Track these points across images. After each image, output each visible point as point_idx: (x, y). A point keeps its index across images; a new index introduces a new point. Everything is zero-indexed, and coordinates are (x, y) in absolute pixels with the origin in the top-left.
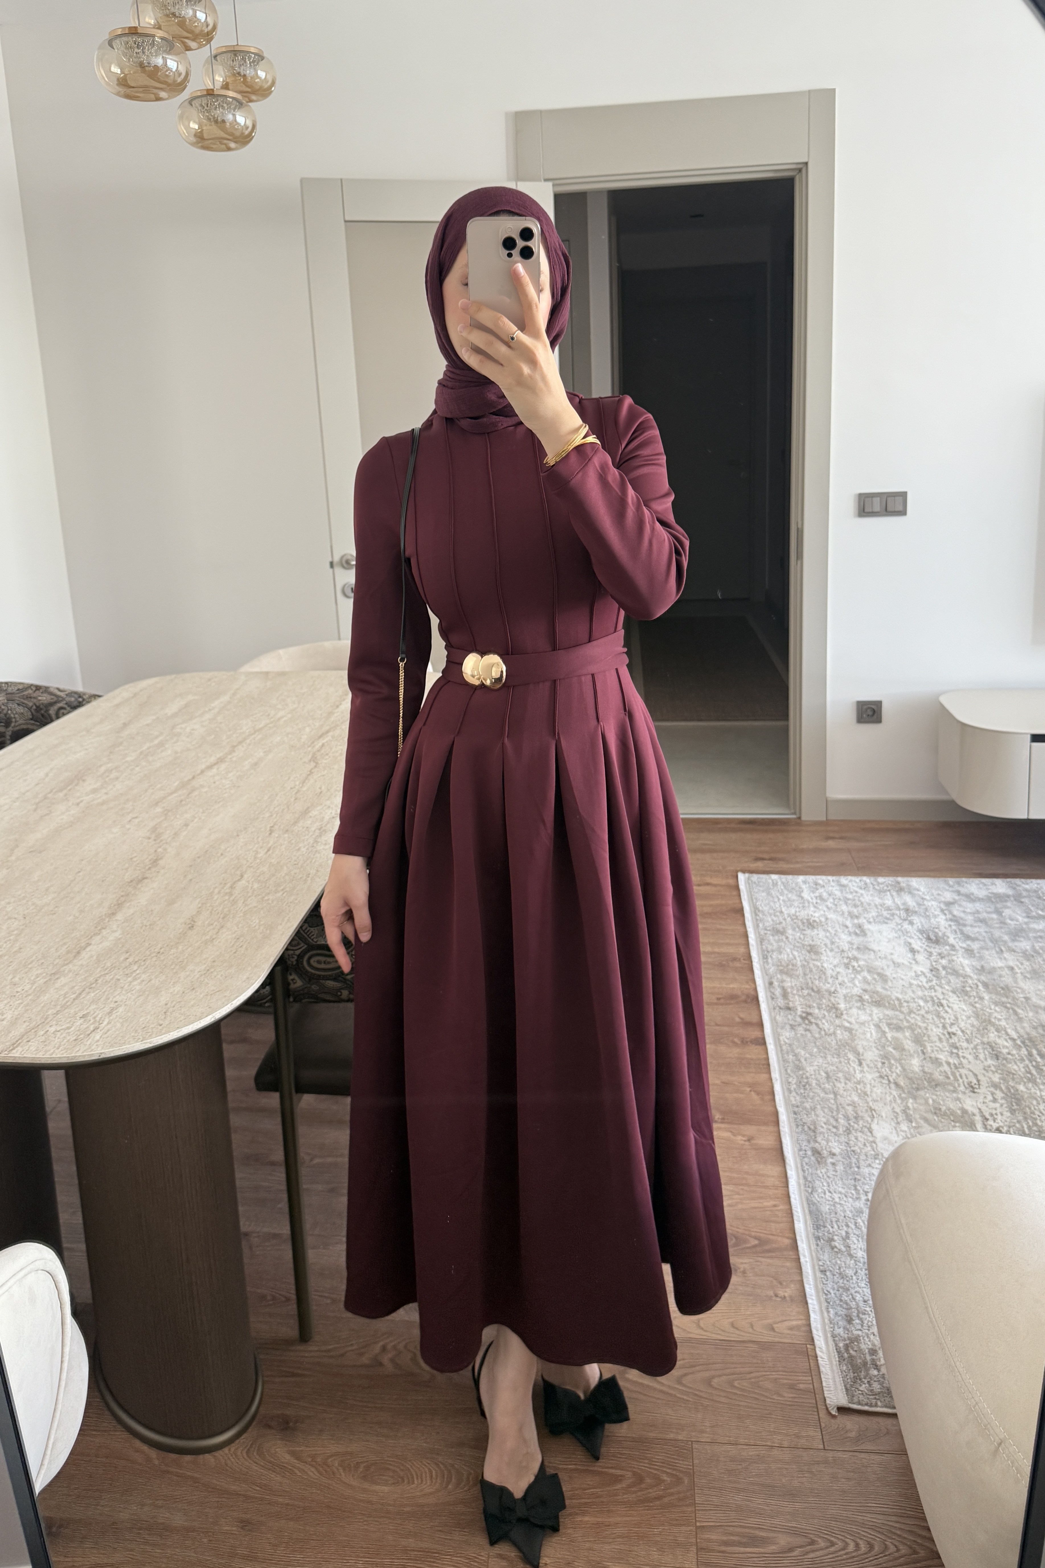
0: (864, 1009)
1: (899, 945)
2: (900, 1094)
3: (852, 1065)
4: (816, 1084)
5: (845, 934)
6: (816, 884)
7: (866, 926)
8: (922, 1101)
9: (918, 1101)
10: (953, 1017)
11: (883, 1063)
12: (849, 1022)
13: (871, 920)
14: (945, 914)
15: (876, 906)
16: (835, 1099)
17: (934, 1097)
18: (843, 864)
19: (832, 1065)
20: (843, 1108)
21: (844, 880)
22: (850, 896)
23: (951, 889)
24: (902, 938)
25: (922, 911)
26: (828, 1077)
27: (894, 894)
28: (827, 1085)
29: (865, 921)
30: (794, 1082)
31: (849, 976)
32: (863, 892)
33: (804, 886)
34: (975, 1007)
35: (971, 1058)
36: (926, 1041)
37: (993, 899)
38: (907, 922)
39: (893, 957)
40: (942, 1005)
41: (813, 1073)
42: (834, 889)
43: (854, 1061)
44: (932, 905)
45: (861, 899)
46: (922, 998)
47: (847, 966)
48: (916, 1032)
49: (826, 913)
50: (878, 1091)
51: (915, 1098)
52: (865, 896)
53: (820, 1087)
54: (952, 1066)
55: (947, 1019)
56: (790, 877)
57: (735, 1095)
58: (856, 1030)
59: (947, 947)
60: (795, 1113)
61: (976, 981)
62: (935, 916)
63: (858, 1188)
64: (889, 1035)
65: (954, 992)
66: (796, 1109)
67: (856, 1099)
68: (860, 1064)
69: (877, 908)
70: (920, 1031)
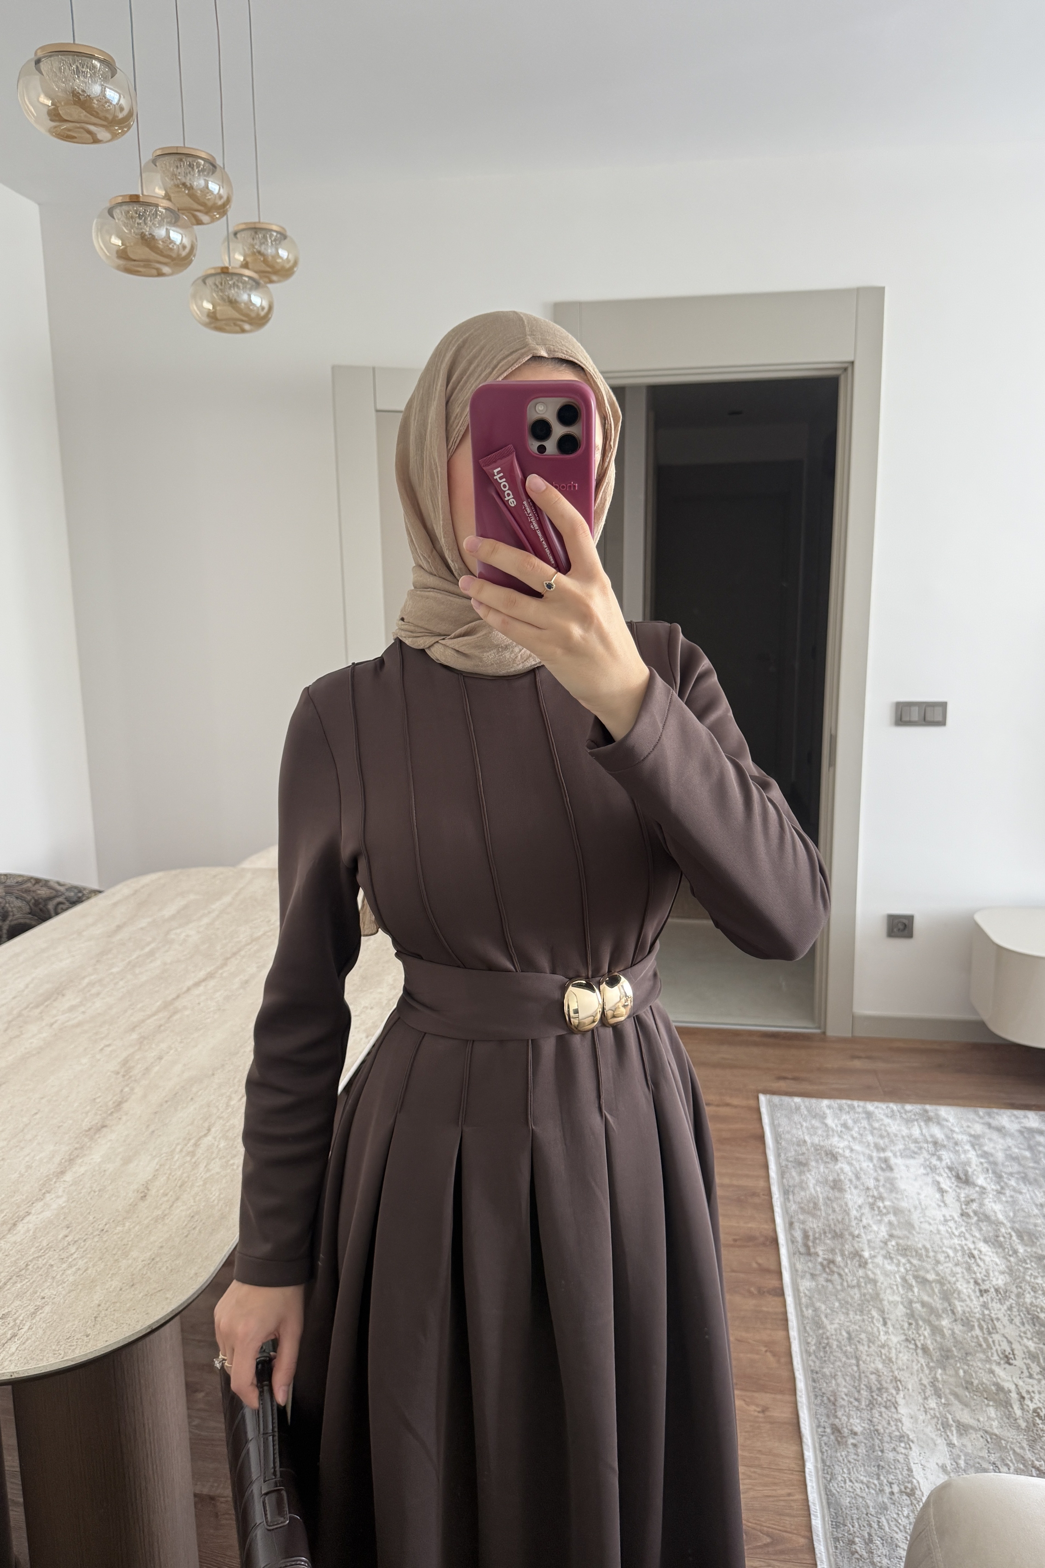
0: (890, 1258)
1: (927, 1184)
2: (929, 1363)
3: (877, 1324)
4: (837, 1346)
5: (869, 1168)
6: (841, 1109)
7: (893, 1160)
8: (952, 1372)
9: (948, 1372)
10: (985, 1272)
11: (910, 1324)
12: (874, 1273)
13: (898, 1153)
14: (975, 1150)
15: (903, 1137)
16: (858, 1366)
17: (966, 1367)
18: (869, 1088)
19: (855, 1323)
20: (866, 1376)
21: (870, 1106)
22: (877, 1126)
23: (981, 1121)
24: (931, 1175)
25: (951, 1145)
26: (850, 1338)
27: (922, 1124)
28: (848, 1348)
29: (891, 1154)
30: (813, 1343)
31: (874, 1218)
32: (889, 1120)
33: (828, 1112)
34: (1009, 1261)
35: (1005, 1320)
36: (955, 1298)
37: (1026, 1135)
38: (935, 1157)
39: (920, 1197)
40: (974, 1257)
41: (833, 1332)
42: (860, 1116)
43: (878, 1320)
44: (963, 1139)
45: (888, 1129)
46: (951, 1248)
47: (872, 1206)
48: (945, 1288)
49: (851, 1144)
50: (904, 1357)
51: (944, 1368)
52: (892, 1125)
53: (841, 1350)
54: (985, 1331)
55: (978, 1274)
56: (814, 1100)
57: (749, 1355)
58: (882, 1283)
59: (978, 1189)
60: (814, 1381)
61: (1009, 1230)
62: (965, 1151)
64: (916, 1290)
65: (986, 1241)
66: (815, 1376)
67: (880, 1366)
68: (885, 1324)
69: (904, 1140)
70: (949, 1285)
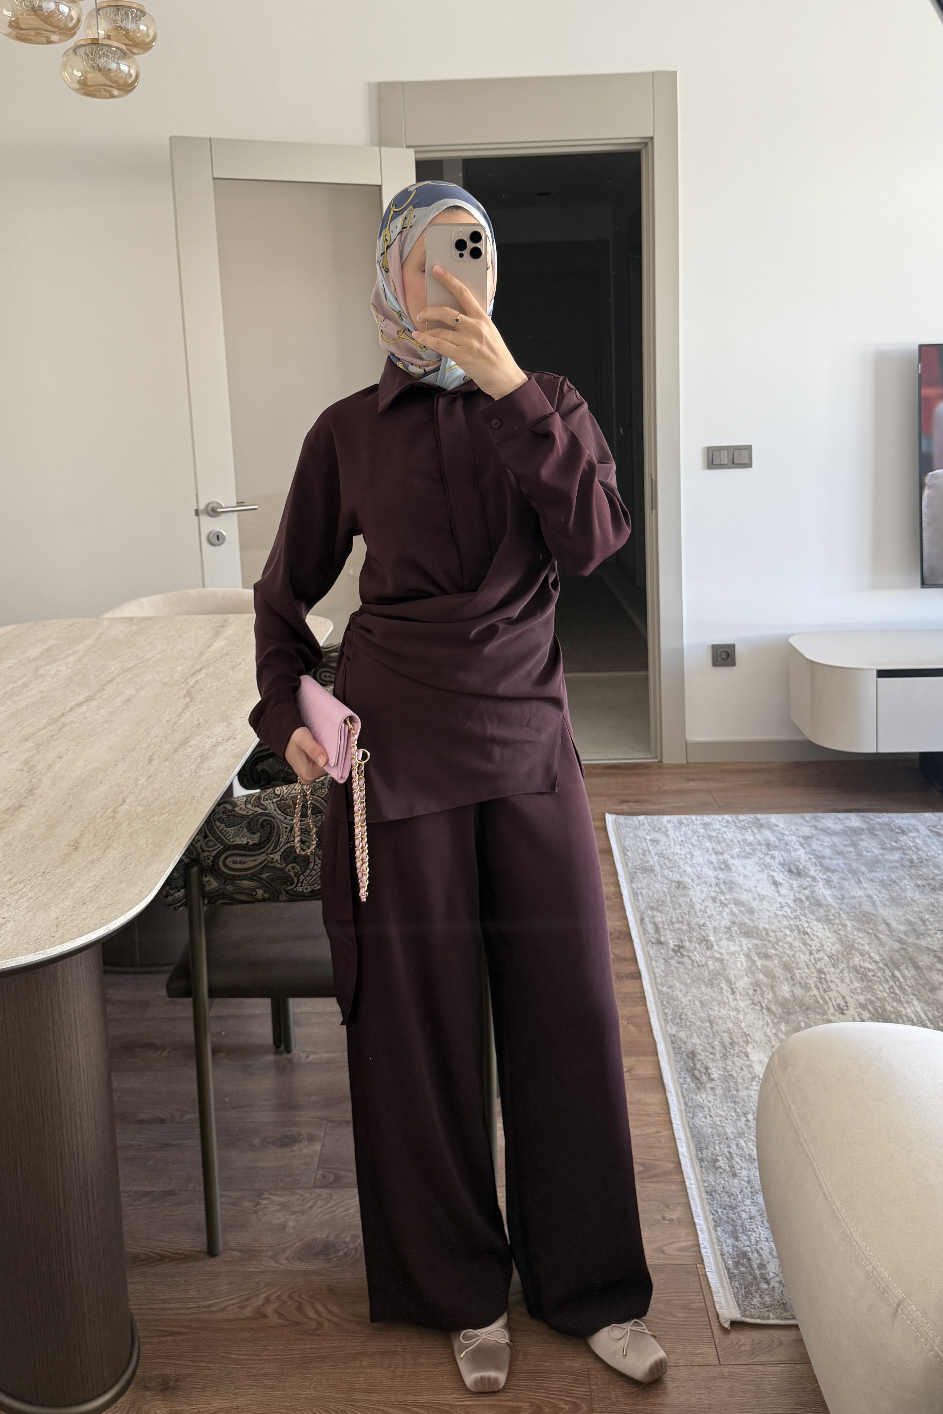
0: (734, 940)
1: (763, 878)
2: (773, 1020)
3: (725, 993)
4: (692, 1014)
5: (711, 870)
6: (681, 823)
7: (731, 862)
8: (794, 1025)
9: (790, 1025)
10: (819, 945)
11: (755, 991)
12: (720, 953)
13: (735, 856)
14: (804, 848)
15: (739, 842)
16: (712, 1027)
17: (806, 1020)
18: (705, 804)
19: (707, 995)
20: (719, 1035)
21: (707, 819)
22: (714, 834)
23: (808, 824)
24: (765, 871)
25: (782, 845)
26: (703, 1006)
27: (755, 830)
28: (702, 1014)
29: (728, 857)
30: (669, 1013)
31: (717, 909)
32: (725, 829)
33: (669, 826)
34: (839, 934)
35: (838, 982)
36: (794, 967)
37: (848, 833)
38: (769, 856)
39: (759, 890)
40: (808, 934)
41: (688, 1003)
42: (699, 827)
43: (727, 991)
44: (792, 840)
45: (724, 836)
46: (788, 928)
47: (714, 899)
48: (785, 960)
49: (692, 850)
50: (751, 1017)
51: (787, 1022)
52: (728, 833)
53: (696, 1016)
54: (821, 990)
55: (813, 946)
56: (655, 817)
58: (728, 961)
59: (809, 879)
60: (673, 1043)
61: (838, 910)
62: (795, 850)
63: (738, 1110)
64: (759, 964)
65: (818, 921)
66: (674, 1039)
67: (731, 1026)
69: (740, 844)
70: (788, 959)
